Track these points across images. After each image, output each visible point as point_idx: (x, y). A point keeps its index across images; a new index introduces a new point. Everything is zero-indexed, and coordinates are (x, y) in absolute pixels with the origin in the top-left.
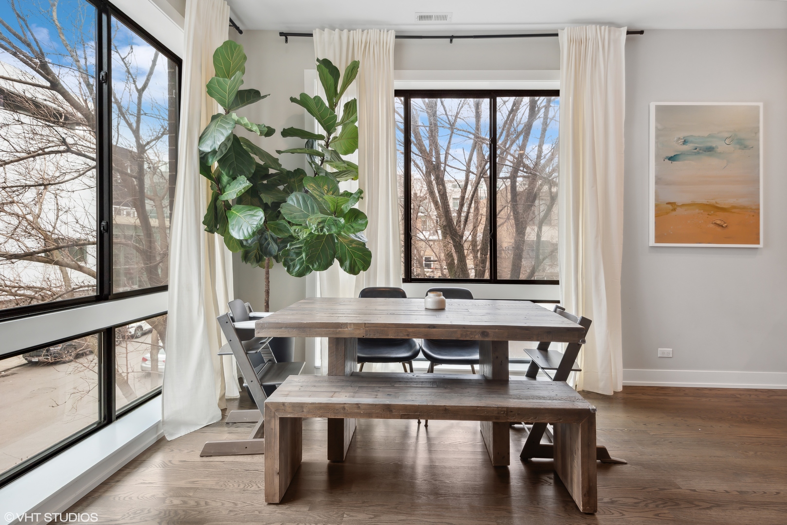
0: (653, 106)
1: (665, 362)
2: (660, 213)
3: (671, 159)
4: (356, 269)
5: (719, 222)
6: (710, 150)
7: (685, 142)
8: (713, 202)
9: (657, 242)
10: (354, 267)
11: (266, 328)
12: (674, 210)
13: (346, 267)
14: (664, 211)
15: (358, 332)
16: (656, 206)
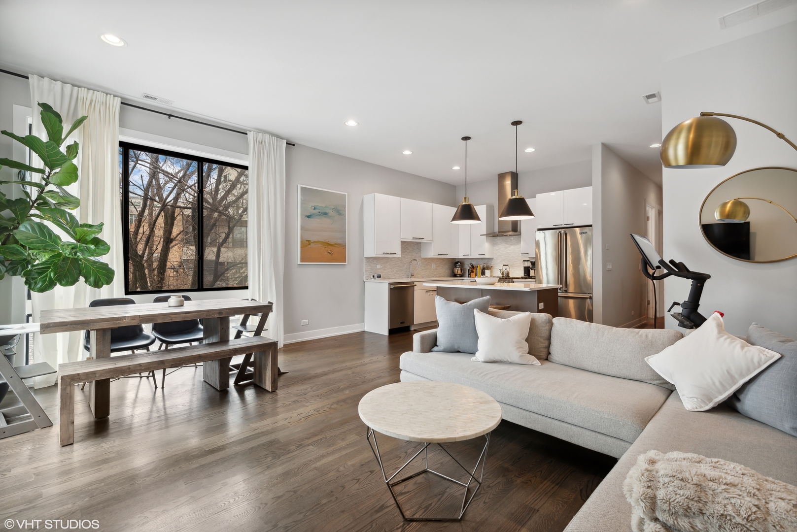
0: (299, 186)
1: (305, 327)
2: (303, 246)
3: (309, 217)
4: (100, 283)
5: (329, 251)
6: (326, 214)
7: (315, 209)
8: (327, 241)
9: (301, 262)
10: (98, 282)
11: (51, 327)
12: (310, 244)
13: (90, 283)
14: (306, 244)
15: (134, 321)
16: (301, 242)
